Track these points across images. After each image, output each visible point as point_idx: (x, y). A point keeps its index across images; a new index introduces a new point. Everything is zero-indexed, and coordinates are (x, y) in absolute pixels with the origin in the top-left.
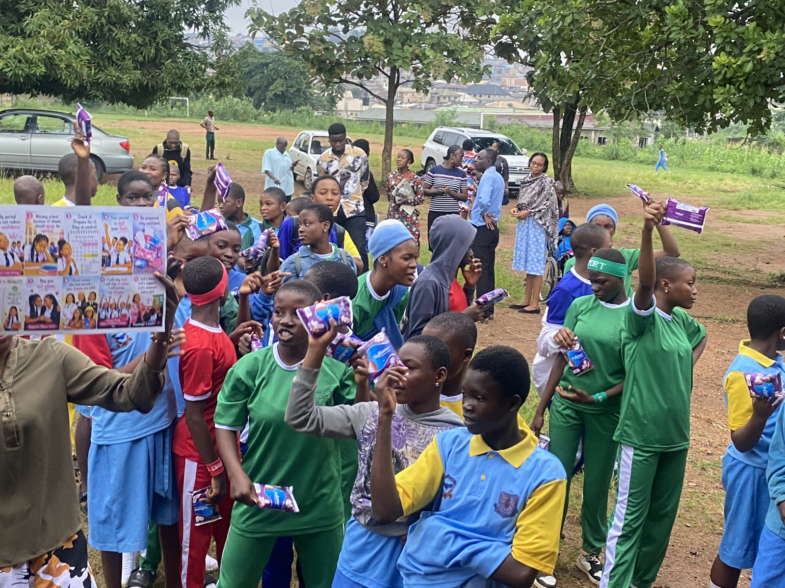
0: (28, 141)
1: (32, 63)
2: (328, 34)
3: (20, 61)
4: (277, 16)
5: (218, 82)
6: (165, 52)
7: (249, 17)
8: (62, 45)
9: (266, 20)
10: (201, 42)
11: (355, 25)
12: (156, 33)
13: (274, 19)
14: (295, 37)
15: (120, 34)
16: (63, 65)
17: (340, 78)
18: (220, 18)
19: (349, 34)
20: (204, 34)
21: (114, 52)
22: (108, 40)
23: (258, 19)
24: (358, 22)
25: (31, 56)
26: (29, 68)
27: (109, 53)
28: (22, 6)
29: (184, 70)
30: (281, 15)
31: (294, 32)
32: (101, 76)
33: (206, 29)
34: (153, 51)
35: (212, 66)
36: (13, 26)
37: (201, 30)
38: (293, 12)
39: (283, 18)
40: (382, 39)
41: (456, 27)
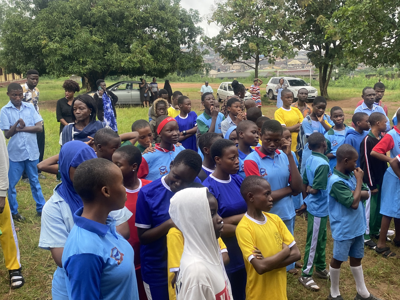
0: (130, 93)
1: (134, 63)
2: (233, 44)
3: (130, 62)
5: (196, 66)
8: (144, 55)
9: (208, 40)
10: (187, 50)
11: (242, 39)
12: (173, 48)
14: (219, 46)
16: (146, 63)
17: (236, 61)
18: (194, 41)
20: (189, 47)
22: (157, 52)
23: (206, 40)
25: (135, 60)
26: (133, 65)
28: (126, 41)
29: (183, 62)
30: (213, 38)
33: (189, 45)
36: (122, 49)
37: (187, 45)
38: (218, 36)
40: (256, 44)
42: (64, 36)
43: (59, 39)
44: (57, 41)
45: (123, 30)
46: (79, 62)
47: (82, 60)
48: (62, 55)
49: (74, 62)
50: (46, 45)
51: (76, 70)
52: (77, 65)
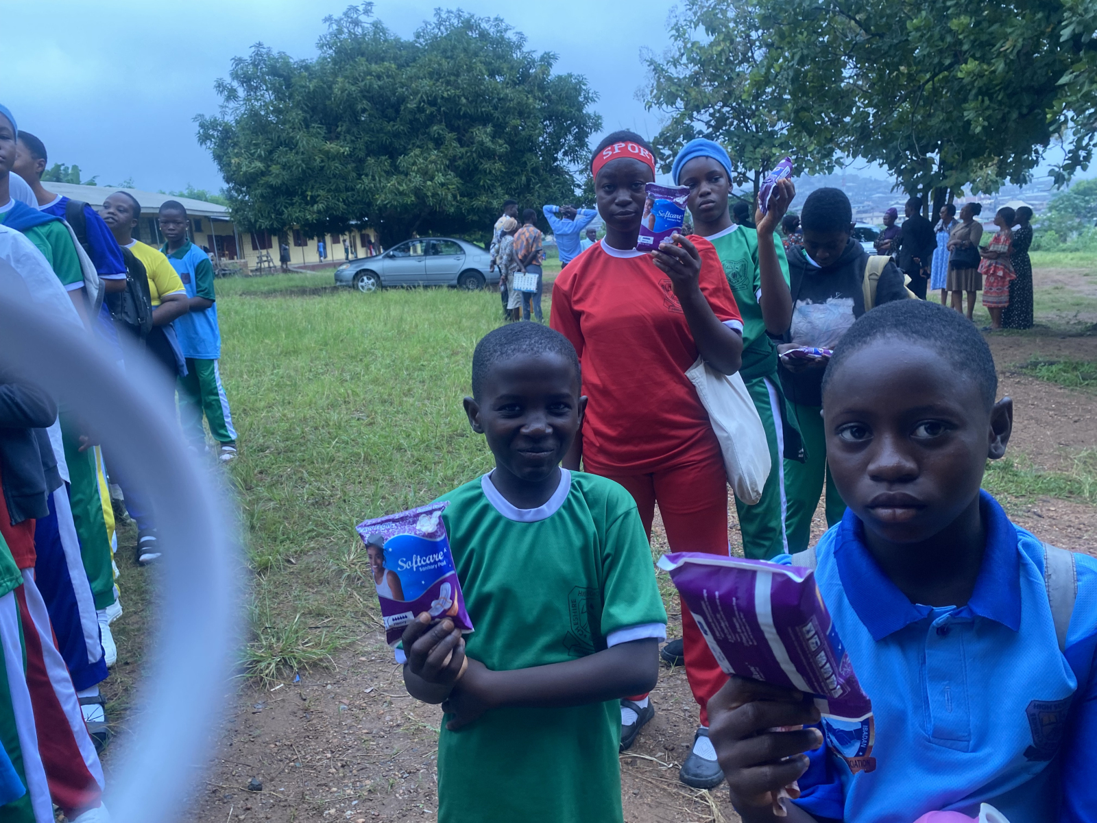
0: (423, 263)
1: (404, 195)
6: (535, 179)
8: (432, 179)
12: (525, 163)
15: (487, 165)
16: (429, 194)
21: (485, 181)
27: (481, 183)
32: (476, 203)
34: (524, 178)
35: (579, 186)
38: (662, 134)
39: (657, 141)
42: (277, 147)
43: (263, 153)
44: (259, 158)
45: (399, 126)
46: (304, 196)
47: (309, 193)
51: (297, 215)
52: (300, 204)
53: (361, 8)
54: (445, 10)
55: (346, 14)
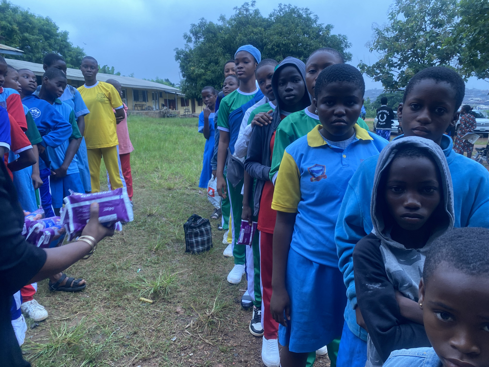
4: (371, 66)
7: (359, 67)
9: (366, 68)
11: (404, 66)
13: (370, 67)
14: (379, 74)
17: (398, 89)
19: (401, 70)
23: (362, 67)
24: (405, 65)
31: (379, 72)
38: (377, 63)
39: (374, 66)
41: (457, 65)
42: (210, 63)
43: (204, 65)
44: (202, 68)
48: (206, 80)
49: (216, 86)
50: (194, 71)
52: (218, 88)
53: (250, 4)
54: (283, 4)
55: (243, 6)
